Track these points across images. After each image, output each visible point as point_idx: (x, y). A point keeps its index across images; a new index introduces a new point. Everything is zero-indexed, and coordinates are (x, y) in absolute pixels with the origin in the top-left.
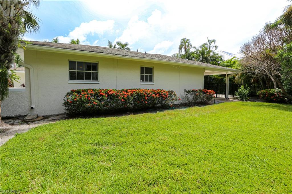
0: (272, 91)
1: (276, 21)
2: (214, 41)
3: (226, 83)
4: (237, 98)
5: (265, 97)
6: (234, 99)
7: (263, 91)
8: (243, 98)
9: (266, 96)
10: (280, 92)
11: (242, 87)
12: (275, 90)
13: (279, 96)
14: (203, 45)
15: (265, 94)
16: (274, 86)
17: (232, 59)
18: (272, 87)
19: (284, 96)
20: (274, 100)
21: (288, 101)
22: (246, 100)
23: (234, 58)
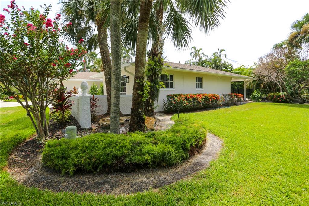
0: (280, 94)
1: (282, 42)
2: (223, 50)
3: (244, 88)
4: (251, 100)
5: (272, 99)
6: (249, 100)
7: (271, 94)
8: (256, 100)
9: (274, 98)
10: (285, 94)
11: (255, 91)
12: (281, 93)
13: (284, 98)
14: (214, 54)
15: (273, 97)
16: (280, 90)
17: (241, 67)
18: (278, 90)
19: (288, 97)
20: (280, 100)
21: (290, 101)
22: (259, 102)
23: (243, 66)
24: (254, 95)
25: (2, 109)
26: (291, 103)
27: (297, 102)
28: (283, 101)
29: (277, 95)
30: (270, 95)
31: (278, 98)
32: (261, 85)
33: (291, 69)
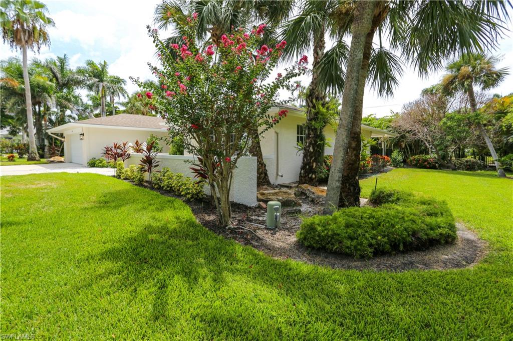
0: (428, 157)
1: (432, 87)
5: (417, 163)
7: (416, 157)
8: (397, 165)
9: (420, 162)
10: (435, 158)
11: (395, 152)
12: (430, 156)
13: (432, 162)
15: (418, 160)
19: (437, 161)
20: (427, 166)
21: (439, 166)
22: (401, 167)
23: (372, 116)
24: (394, 158)
25: (4, 178)
26: (440, 169)
27: (448, 168)
28: (431, 166)
29: (424, 158)
30: (415, 159)
31: (425, 162)
32: (402, 143)
33: (449, 124)
